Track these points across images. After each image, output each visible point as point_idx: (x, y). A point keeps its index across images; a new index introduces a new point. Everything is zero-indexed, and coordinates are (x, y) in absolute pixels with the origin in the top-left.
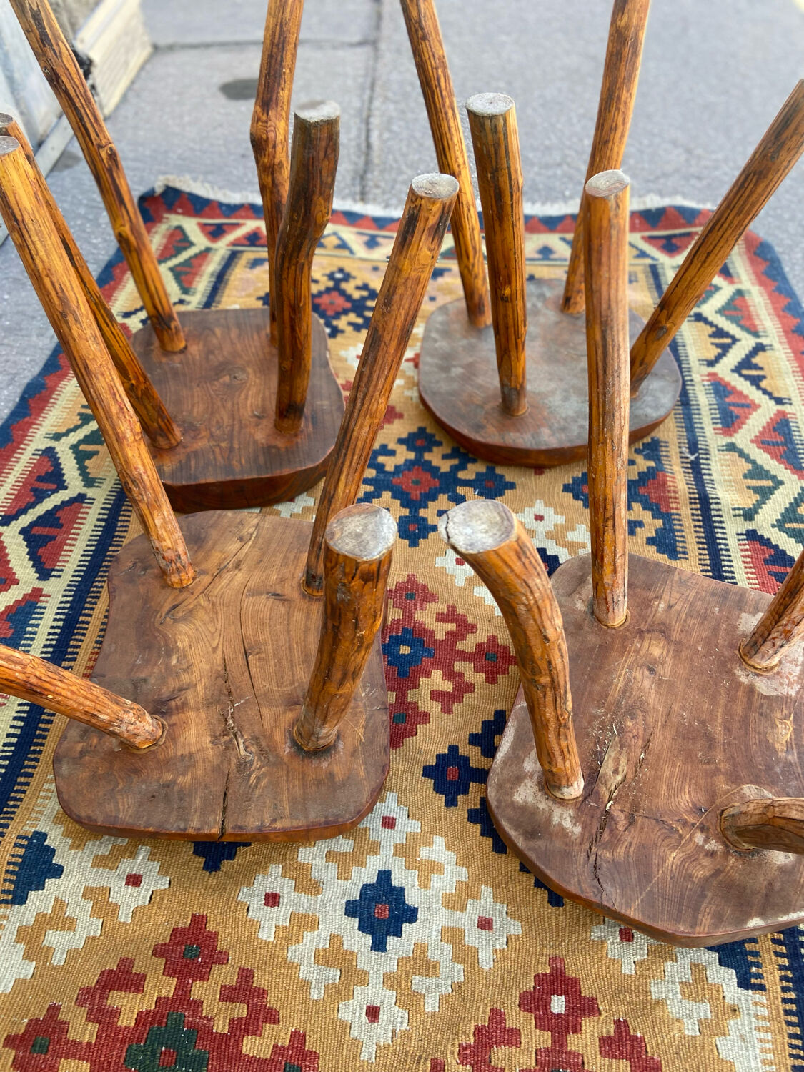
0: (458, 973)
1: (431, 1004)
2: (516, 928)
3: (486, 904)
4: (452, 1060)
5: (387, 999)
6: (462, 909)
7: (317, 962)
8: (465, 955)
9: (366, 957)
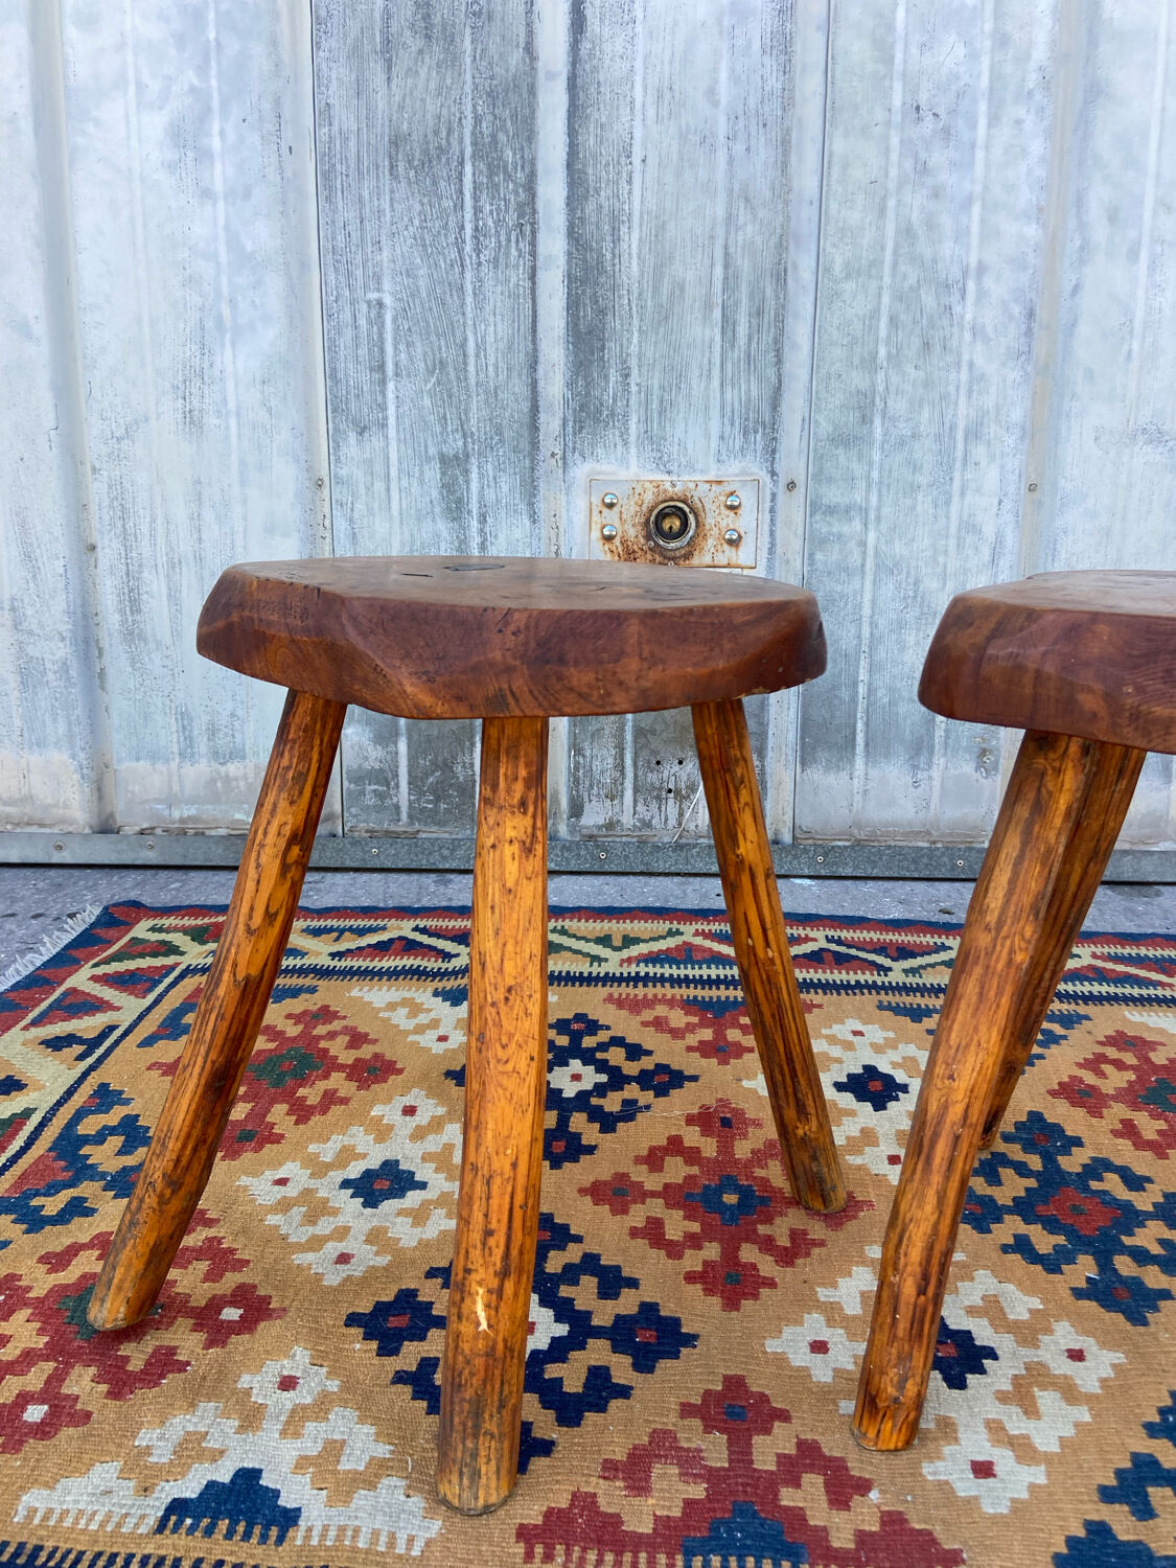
0: (298, 1238)
1: (272, 1220)
2: (332, 1281)
3: (367, 1258)
4: (211, 1232)
5: (291, 1191)
6: (368, 1241)
7: (344, 1146)
8: (315, 1243)
9: (338, 1176)
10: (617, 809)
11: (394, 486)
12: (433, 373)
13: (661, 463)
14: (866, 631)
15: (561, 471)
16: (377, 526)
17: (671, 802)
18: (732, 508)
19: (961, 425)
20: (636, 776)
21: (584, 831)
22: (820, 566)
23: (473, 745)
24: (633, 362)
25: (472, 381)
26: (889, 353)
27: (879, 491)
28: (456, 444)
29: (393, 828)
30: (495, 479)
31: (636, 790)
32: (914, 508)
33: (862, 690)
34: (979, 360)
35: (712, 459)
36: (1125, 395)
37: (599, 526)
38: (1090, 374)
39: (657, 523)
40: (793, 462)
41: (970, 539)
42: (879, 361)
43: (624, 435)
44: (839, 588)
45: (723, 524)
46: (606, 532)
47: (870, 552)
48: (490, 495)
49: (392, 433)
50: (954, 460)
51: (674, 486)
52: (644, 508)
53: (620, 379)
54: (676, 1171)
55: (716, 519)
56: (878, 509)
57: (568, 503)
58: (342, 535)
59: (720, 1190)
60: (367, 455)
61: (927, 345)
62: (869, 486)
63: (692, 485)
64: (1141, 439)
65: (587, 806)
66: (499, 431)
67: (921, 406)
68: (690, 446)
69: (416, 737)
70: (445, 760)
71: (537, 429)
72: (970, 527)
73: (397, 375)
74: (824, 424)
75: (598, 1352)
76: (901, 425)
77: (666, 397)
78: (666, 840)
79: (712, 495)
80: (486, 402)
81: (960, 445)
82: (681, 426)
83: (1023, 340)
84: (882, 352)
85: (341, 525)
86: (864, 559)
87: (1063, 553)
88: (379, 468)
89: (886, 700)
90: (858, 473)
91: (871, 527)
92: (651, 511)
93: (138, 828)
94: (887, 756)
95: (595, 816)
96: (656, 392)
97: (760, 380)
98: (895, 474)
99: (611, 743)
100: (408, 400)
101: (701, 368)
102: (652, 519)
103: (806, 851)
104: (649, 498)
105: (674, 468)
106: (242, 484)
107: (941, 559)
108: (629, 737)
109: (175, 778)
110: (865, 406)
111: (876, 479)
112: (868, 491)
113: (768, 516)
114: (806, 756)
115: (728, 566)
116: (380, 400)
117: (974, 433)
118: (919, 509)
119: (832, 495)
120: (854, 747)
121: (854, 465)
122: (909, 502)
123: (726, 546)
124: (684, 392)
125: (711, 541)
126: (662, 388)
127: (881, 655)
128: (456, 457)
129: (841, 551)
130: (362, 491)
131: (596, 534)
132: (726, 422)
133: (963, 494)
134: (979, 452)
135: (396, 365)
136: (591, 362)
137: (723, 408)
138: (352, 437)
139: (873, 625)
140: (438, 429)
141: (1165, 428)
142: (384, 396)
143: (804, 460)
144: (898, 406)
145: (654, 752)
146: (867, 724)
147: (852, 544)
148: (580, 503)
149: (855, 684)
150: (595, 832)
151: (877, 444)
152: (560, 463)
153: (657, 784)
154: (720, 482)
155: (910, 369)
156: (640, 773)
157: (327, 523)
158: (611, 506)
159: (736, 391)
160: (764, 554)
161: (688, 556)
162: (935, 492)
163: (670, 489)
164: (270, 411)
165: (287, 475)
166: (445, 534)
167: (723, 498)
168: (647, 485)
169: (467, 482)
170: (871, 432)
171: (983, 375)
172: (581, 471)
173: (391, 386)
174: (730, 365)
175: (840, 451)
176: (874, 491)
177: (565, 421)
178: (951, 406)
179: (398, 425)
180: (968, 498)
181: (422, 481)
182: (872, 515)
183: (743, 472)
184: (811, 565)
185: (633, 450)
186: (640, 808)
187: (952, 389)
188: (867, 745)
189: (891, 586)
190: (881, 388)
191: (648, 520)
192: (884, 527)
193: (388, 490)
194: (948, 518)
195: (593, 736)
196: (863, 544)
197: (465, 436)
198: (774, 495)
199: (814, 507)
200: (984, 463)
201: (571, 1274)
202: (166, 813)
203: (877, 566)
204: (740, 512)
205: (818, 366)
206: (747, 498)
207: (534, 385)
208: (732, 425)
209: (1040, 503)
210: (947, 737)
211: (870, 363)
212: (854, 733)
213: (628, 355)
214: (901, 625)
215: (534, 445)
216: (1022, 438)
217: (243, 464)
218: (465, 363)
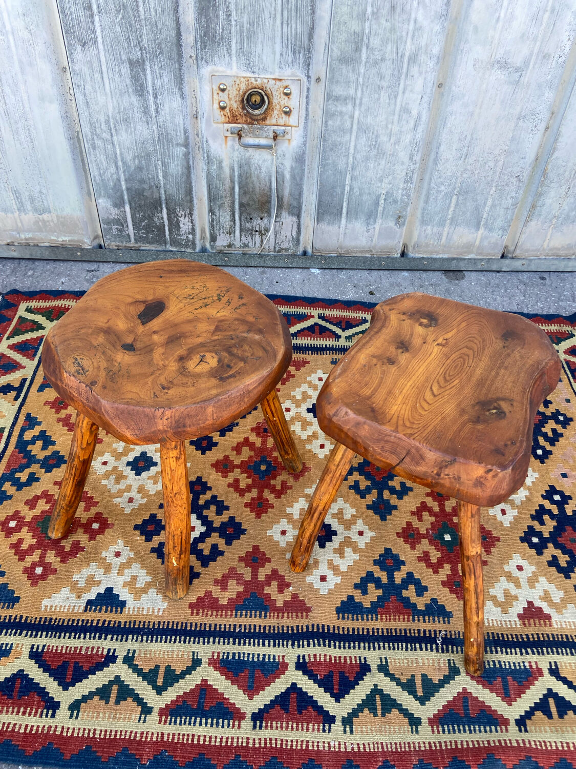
0: (114, 490)
1: (104, 482)
2: (128, 511)
3: (140, 500)
5: (109, 468)
6: (138, 492)
8: (120, 493)
9: (125, 460)
10: (232, 238)
11: (105, 75)
12: (120, 11)
13: (249, 67)
14: (351, 161)
15: (195, 66)
16: (99, 98)
17: (257, 236)
18: (287, 95)
19: (407, 54)
20: (241, 224)
21: (218, 248)
22: (330, 127)
23: (162, 209)
24: (233, 7)
25: (142, 17)
26: (373, 11)
27: (362, 89)
28: (136, 54)
29: (128, 245)
30: (160, 73)
31: (241, 231)
32: (379, 99)
33: (347, 189)
34: (420, 18)
35: (276, 67)
36: (492, 42)
37: (217, 102)
38: (476, 29)
39: (248, 100)
40: (319, 67)
41: (405, 116)
42: (367, 15)
43: (229, 49)
44: (339, 139)
45: (282, 103)
46: (222, 104)
47: (356, 121)
48: (158, 83)
49: (101, 46)
50: (402, 73)
51: (256, 81)
52: (241, 92)
53: (225, 17)
54: (246, 454)
55: (278, 100)
56: (361, 99)
57: (200, 88)
58: (81, 103)
59: (260, 463)
60: (88, 59)
61: (393, 8)
62: (357, 85)
63: (266, 81)
64: (497, 66)
65: (218, 237)
66: (160, 48)
67: (387, 43)
68: (264, 58)
69: (133, 205)
70: (149, 216)
71: (181, 46)
72: (406, 110)
73: (99, 12)
74: (336, 50)
75: (215, 538)
76: (376, 53)
77: (252, 29)
78: (255, 252)
79: (276, 87)
80: (151, 30)
81: (405, 66)
82: (259, 46)
83: (444, 7)
84: (369, 10)
85: (80, 97)
86: (352, 125)
87: (449, 125)
88: (95, 65)
89: (358, 193)
90: (352, 79)
91: (357, 108)
92: (244, 94)
93: (5, 242)
94: (356, 219)
95: (222, 241)
96: (246, 26)
97: (302, 22)
98: (371, 80)
99: (228, 210)
100: (107, 27)
101: (270, 13)
102: (245, 97)
103: (317, 259)
104: (243, 87)
105: (256, 70)
106: (23, 73)
107: (390, 126)
108: (237, 206)
109: (18, 221)
110: (358, 41)
111: (361, 83)
112: (356, 89)
113: (305, 100)
114: (319, 218)
115: (285, 125)
116: (91, 27)
117: (413, 59)
118: (381, 99)
119: (338, 90)
120: (341, 214)
121: (351, 75)
122: (377, 96)
123: (283, 115)
124: (261, 26)
125: (276, 112)
126: (249, 23)
127: (357, 172)
128: (137, 61)
129: (341, 120)
130: (89, 79)
131: (216, 106)
132: (284, 45)
133: (404, 92)
134: (415, 70)
135: (98, 6)
136: (209, 8)
137: (282, 37)
138: (79, 48)
139: (355, 158)
140: (126, 45)
141: (509, 61)
142: (93, 24)
143: (325, 67)
144: (375, 42)
145: (250, 214)
146: (348, 204)
147: (347, 117)
148: (207, 88)
149: (344, 186)
150: (223, 248)
151: (363, 63)
152: (195, 62)
153: (251, 228)
154: (280, 80)
155: (383, 21)
156: (243, 223)
157: (72, 92)
158: (223, 90)
159: (289, 29)
160: (302, 120)
161: (264, 119)
162: (390, 91)
163: (255, 82)
164: (30, 32)
165: (46, 69)
166: (136, 104)
167: (282, 89)
168: (242, 79)
169: (145, 75)
170: (360, 57)
171: (421, 27)
172: (207, 70)
173: (96, 18)
174: (286, 12)
175: (344, 66)
176: (360, 89)
177: (196, 40)
178: (403, 44)
179: (103, 42)
180: (406, 95)
181: (120, 74)
182: (358, 102)
183: (293, 75)
184: (326, 127)
185: (234, 58)
186: (243, 238)
187: (404, 34)
188: (347, 213)
189: (364, 139)
190: (367, 31)
191: (243, 99)
192: (363, 109)
193: (102, 78)
194: (395, 105)
195: (219, 206)
196: (352, 117)
197: (141, 49)
198: (308, 89)
199: (329, 97)
200: (416, 76)
201: (207, 505)
202: (18, 236)
203: (358, 128)
204: (291, 97)
205: (334, 17)
206: (294, 89)
207: (177, 20)
208: (287, 47)
209: (443, 95)
210: (384, 210)
211: (362, 17)
212: (342, 208)
213: (229, 3)
214: (367, 158)
215: (180, 55)
216: (437, 64)
217: (20, 62)
218: (137, 6)
